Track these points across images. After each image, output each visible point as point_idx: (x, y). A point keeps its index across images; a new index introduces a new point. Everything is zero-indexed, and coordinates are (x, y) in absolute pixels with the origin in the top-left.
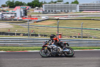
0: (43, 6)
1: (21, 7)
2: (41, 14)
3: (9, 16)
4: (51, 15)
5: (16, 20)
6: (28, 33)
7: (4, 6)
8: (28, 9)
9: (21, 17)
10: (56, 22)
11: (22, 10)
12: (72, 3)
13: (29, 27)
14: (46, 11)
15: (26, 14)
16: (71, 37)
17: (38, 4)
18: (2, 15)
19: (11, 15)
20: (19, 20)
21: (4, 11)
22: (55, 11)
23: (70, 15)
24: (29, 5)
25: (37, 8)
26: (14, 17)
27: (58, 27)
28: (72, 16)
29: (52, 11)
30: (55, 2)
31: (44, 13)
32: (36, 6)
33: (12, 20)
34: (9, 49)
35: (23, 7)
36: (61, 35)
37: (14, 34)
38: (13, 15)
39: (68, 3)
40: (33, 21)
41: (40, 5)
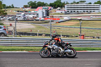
0: (66, 6)
1: (43, 7)
2: (63, 14)
3: (31, 16)
4: (73, 16)
5: (38, 20)
6: (50, 33)
7: (26, 7)
8: (51, 9)
9: (43, 17)
10: (78, 22)
11: (44, 11)
12: (95, 3)
13: (51, 28)
14: (68, 11)
15: (48, 15)
16: (94, 37)
17: (60, 5)
18: (24, 15)
19: (33, 15)
20: (41, 21)
21: (26, 12)
22: (77, 11)
23: (92, 16)
24: (51, 5)
25: (59, 8)
26: (36, 17)
27: (81, 28)
28: (94, 17)
29: (74, 11)
30: (78, 3)
31: (66, 13)
32: (58, 6)
33: (34, 20)
34: (31, 49)
35: (45, 7)
36: (83, 35)
37: (36, 34)
38: (35, 15)
39: (90, 3)
40: (55, 21)
41: (62, 6)
